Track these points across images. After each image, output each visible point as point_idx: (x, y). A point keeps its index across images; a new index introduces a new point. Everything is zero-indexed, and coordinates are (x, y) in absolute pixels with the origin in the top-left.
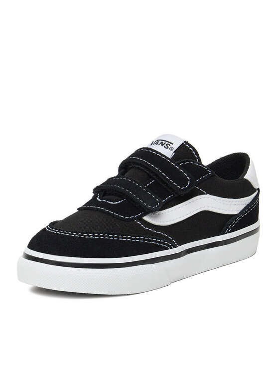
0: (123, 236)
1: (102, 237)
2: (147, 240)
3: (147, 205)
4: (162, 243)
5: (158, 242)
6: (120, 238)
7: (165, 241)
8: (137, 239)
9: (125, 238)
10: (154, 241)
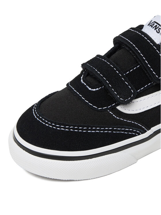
0: (92, 127)
1: (71, 130)
2: (115, 130)
3: (120, 98)
4: (130, 131)
5: (126, 131)
6: (90, 130)
7: (133, 130)
8: (106, 130)
9: (94, 130)
10: (123, 131)
